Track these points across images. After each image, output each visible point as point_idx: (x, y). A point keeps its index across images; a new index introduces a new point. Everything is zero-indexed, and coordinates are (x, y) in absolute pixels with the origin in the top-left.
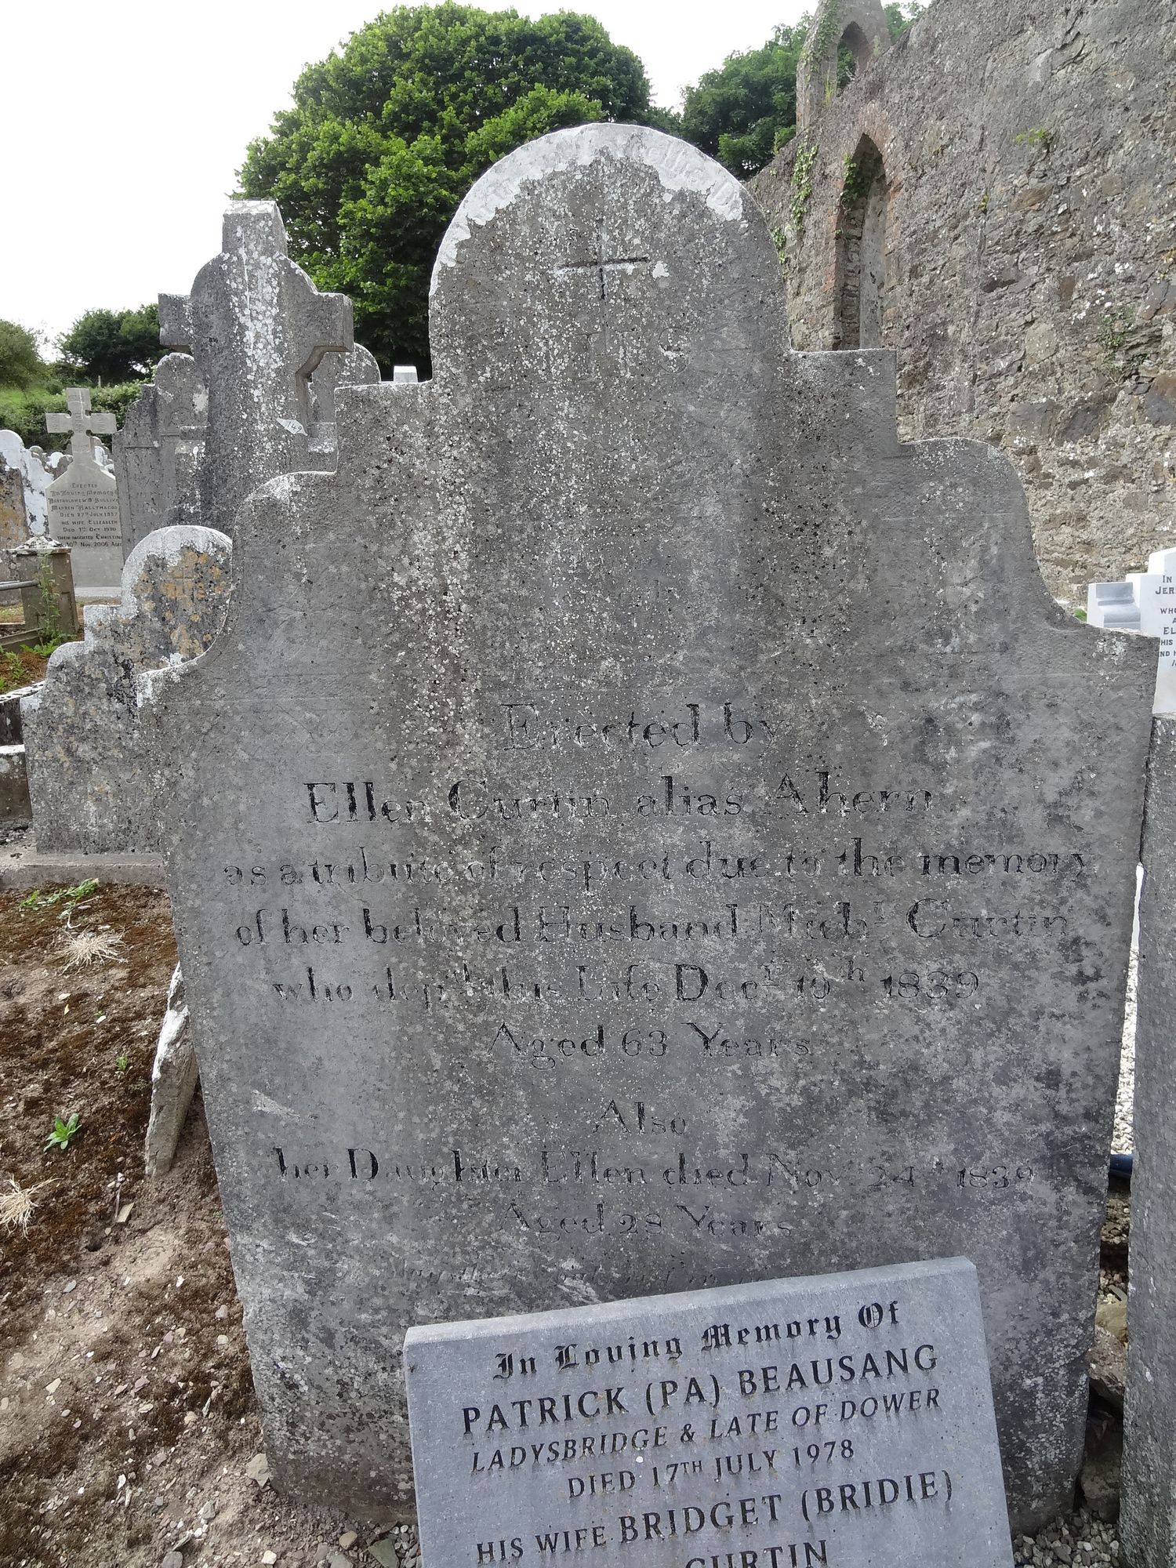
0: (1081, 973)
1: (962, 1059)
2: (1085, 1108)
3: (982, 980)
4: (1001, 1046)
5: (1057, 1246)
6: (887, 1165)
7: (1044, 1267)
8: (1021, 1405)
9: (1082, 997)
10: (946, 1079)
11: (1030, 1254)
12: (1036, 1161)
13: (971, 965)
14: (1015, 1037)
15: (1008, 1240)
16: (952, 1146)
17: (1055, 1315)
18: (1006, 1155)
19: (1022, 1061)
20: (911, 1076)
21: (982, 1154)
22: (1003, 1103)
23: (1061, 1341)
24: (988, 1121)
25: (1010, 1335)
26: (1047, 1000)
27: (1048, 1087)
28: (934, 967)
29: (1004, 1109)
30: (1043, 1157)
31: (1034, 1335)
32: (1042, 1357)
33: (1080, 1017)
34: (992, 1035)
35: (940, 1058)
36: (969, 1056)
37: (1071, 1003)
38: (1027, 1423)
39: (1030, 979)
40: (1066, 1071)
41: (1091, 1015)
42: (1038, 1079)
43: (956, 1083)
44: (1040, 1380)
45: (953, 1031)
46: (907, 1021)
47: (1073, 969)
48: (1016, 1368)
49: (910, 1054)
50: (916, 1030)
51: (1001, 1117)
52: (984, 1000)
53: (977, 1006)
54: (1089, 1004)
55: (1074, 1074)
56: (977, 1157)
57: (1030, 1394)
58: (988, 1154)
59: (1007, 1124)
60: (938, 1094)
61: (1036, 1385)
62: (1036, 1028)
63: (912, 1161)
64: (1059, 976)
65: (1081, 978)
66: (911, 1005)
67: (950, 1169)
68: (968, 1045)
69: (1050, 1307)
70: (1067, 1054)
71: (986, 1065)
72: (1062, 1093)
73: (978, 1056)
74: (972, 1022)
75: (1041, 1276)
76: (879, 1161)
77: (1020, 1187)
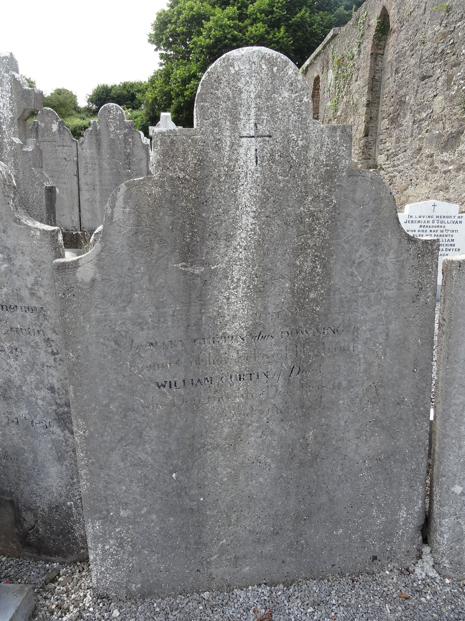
0: (53, 351)
1: (23, 379)
2: (65, 401)
3: (24, 351)
4: (34, 376)
5: (67, 453)
6: (9, 416)
7: (65, 460)
8: (68, 512)
9: (55, 360)
10: (20, 387)
11: (60, 454)
12: (54, 420)
13: (19, 345)
14: (37, 373)
15: (51, 449)
16: (27, 412)
17: (72, 479)
18: (44, 417)
19: (42, 382)
20: (9, 384)
21: (37, 415)
22: (39, 397)
23: (76, 489)
24: (36, 403)
25: (60, 485)
26: (45, 360)
27: (52, 392)
28: (8, 345)
29: (40, 399)
30: (56, 419)
31: (67, 486)
32: (72, 494)
33: (55, 367)
34: (30, 372)
35: (17, 378)
36: (26, 378)
37: (52, 362)
38: (72, 519)
39: (38, 352)
40: (56, 388)
41: (59, 367)
42: (48, 389)
43: (24, 388)
44: (73, 503)
45: (19, 369)
46: (4, 364)
47: (50, 350)
48: (64, 497)
49: (7, 376)
50: (8, 367)
51: (40, 402)
52: (26, 358)
53: (24, 361)
54: (58, 363)
55: (59, 389)
56: (36, 416)
57: (70, 508)
58: (39, 416)
59: (42, 405)
60: (19, 391)
61: (71, 505)
62: (43, 370)
63: (16, 416)
64: (46, 351)
65: (53, 353)
66: (4, 358)
67: (29, 420)
68: (24, 374)
69: (70, 476)
70: (55, 381)
71: (31, 382)
72: (57, 395)
73: (28, 378)
74: (24, 366)
75: (64, 464)
76: (7, 414)
77: (51, 429)
